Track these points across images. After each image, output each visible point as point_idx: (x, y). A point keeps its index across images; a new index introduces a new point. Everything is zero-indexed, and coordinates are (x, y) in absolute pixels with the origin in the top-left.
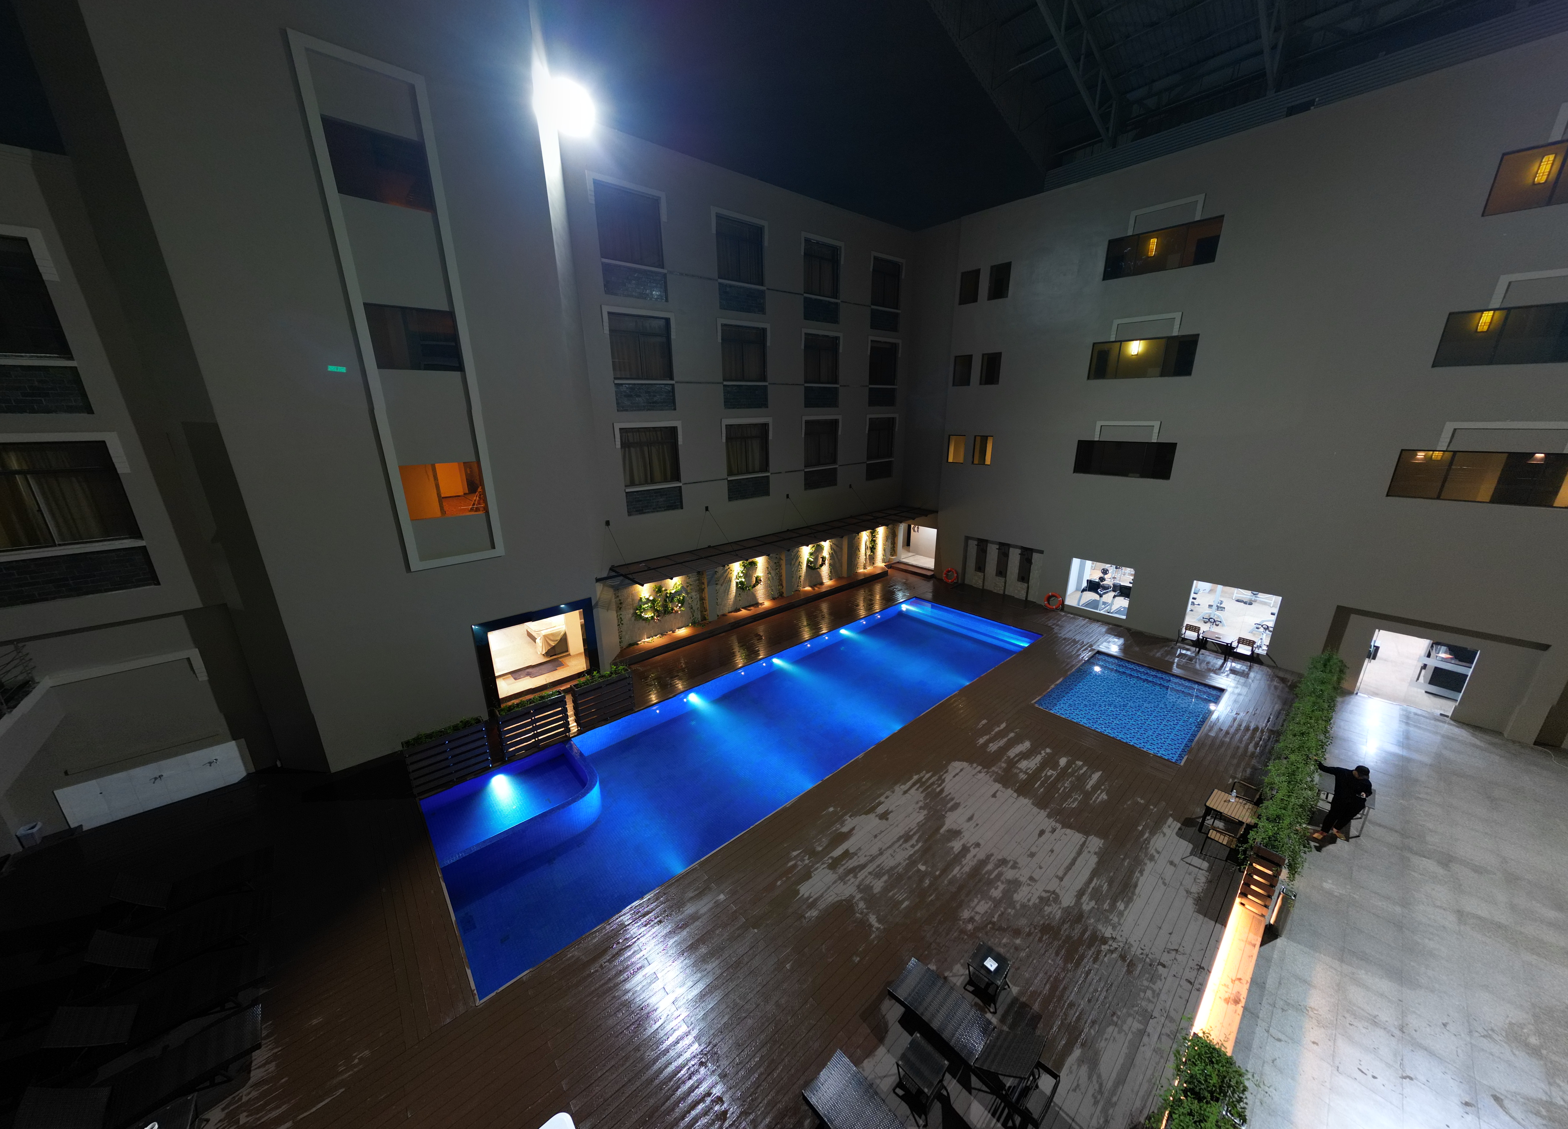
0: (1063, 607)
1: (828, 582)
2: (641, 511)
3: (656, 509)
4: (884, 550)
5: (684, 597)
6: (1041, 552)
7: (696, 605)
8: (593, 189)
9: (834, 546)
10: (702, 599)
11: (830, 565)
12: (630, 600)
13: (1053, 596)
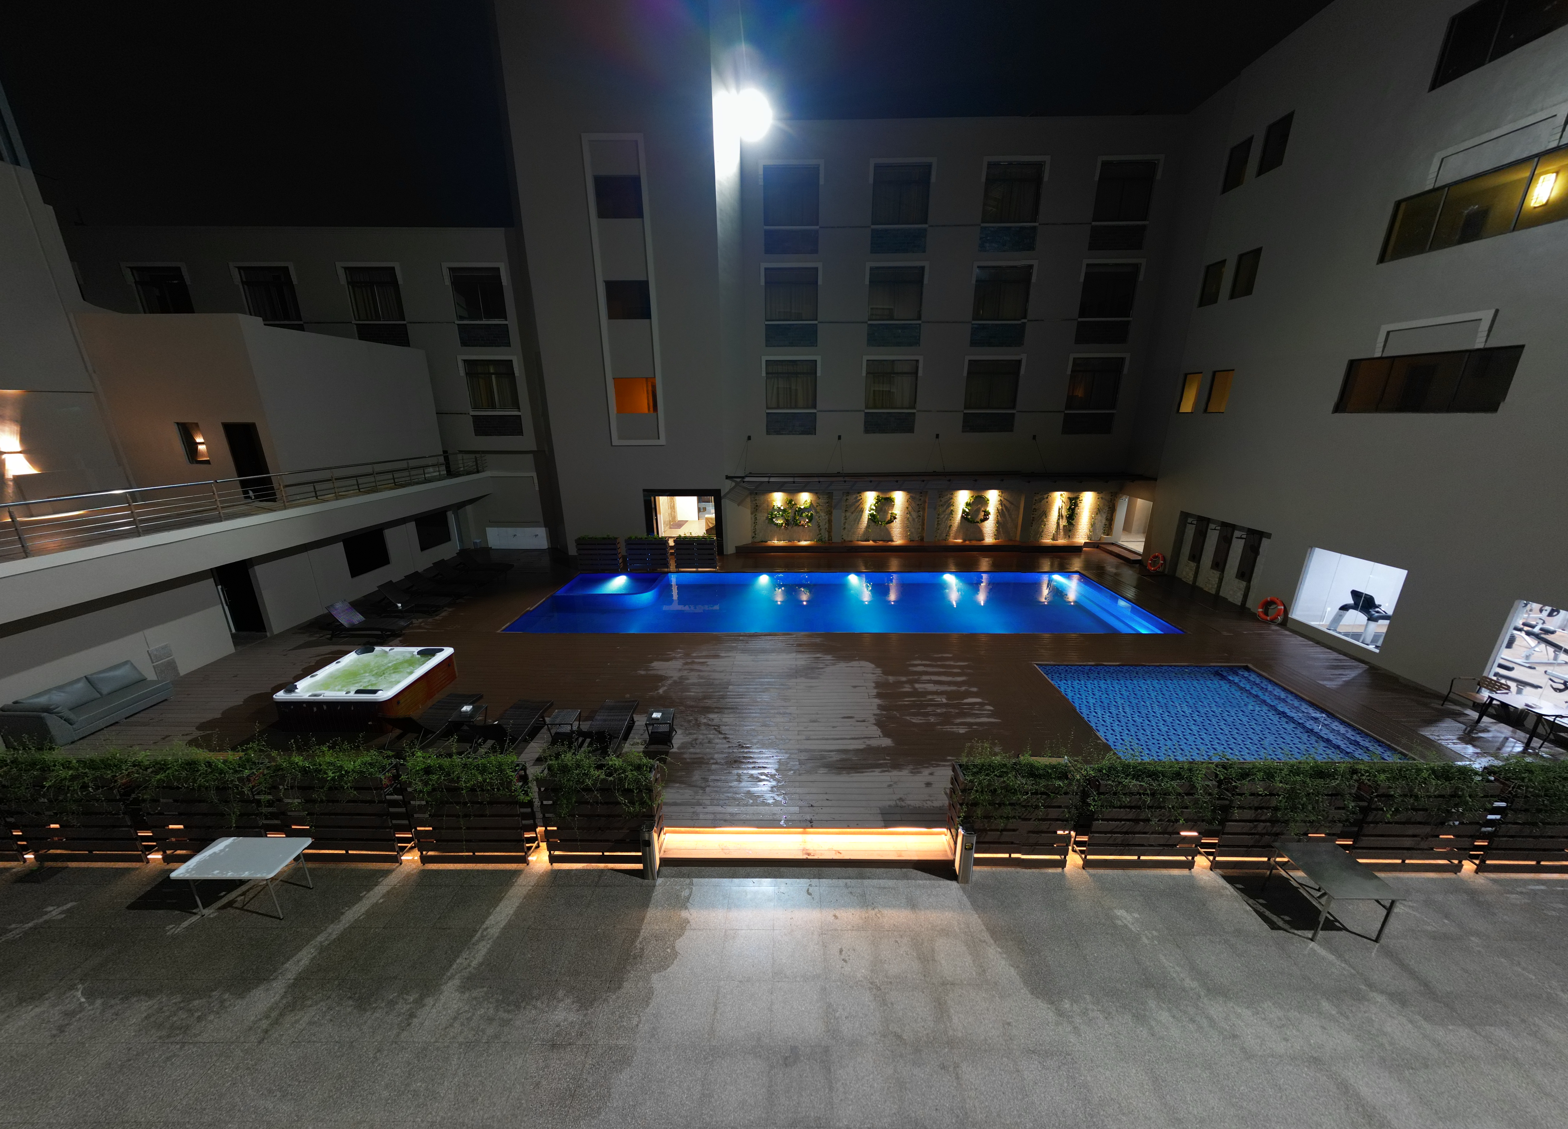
0: (1288, 621)
1: (990, 539)
2: (779, 432)
3: (792, 432)
5: (812, 514)
6: (1273, 538)
7: (824, 526)
8: (762, 173)
9: (1005, 502)
10: (830, 521)
11: (997, 522)
12: (765, 505)
13: (1273, 602)
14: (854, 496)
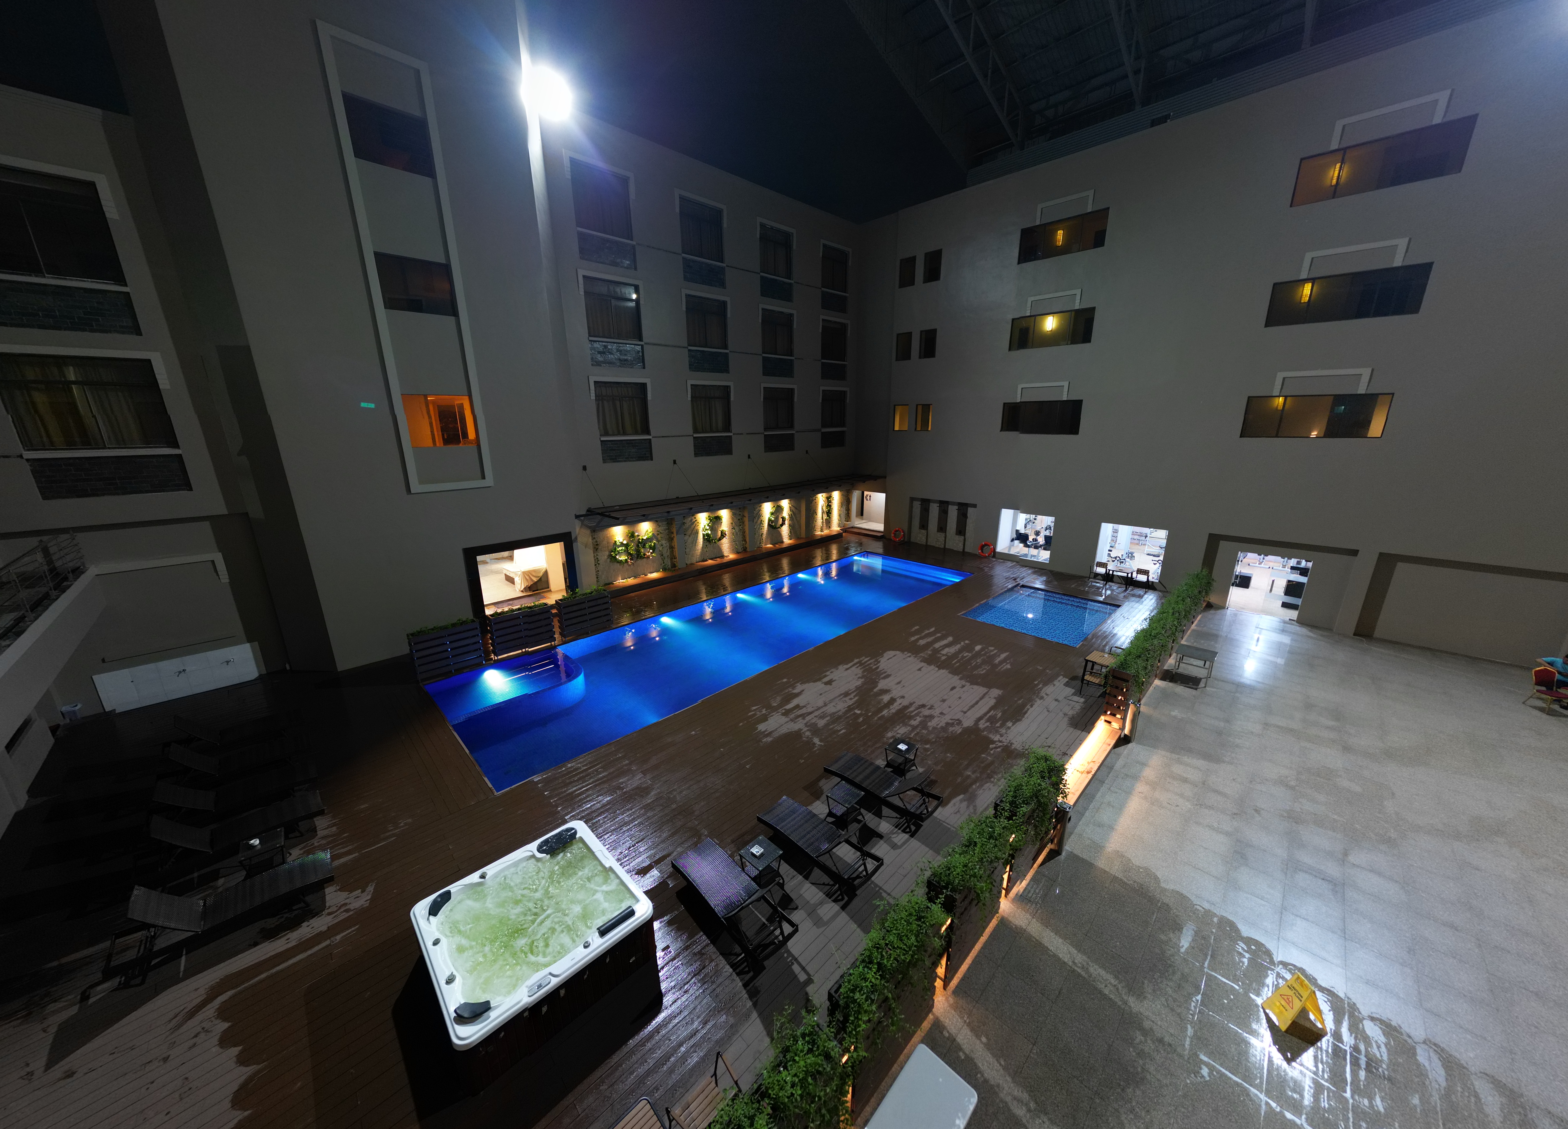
0: (994, 554)
1: (787, 541)
2: (614, 460)
3: (629, 459)
4: (840, 515)
5: (655, 543)
6: (975, 506)
7: (667, 553)
8: (569, 166)
9: (793, 508)
10: (672, 548)
11: (790, 525)
12: (605, 542)
13: (986, 545)
14: (690, 519)
